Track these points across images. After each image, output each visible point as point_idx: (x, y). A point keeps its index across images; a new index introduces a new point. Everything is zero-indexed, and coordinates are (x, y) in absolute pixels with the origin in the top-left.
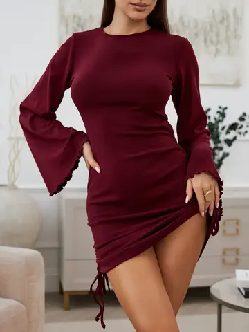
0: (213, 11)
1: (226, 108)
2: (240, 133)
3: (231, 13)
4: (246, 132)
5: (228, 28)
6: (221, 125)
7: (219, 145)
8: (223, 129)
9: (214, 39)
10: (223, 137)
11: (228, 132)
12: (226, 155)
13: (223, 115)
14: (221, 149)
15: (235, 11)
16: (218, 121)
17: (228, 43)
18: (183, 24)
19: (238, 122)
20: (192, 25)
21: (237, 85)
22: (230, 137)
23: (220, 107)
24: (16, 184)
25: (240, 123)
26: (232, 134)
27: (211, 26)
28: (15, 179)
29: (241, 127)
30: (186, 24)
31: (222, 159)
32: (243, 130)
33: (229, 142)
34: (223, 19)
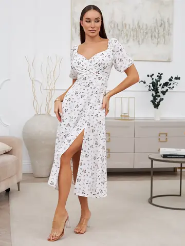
0: (156, 20)
1: (162, 74)
2: (170, 88)
3: (166, 21)
4: (173, 87)
5: (164, 29)
6: (159, 83)
7: (158, 94)
8: (160, 85)
9: (157, 35)
10: (160, 89)
11: (163, 87)
12: (162, 99)
13: (160, 78)
14: (159, 96)
15: (168, 19)
16: (158, 81)
17: (164, 37)
18: (139, 27)
19: (168, 81)
20: (145, 27)
21: (169, 61)
22: (164, 89)
23: (159, 73)
24: (50, 113)
25: (170, 82)
26: (166, 88)
27: (155, 28)
28: (49, 111)
29: (170, 84)
30: (141, 27)
31: (160, 101)
32: (171, 86)
33: (164, 93)
34: (162, 24)
